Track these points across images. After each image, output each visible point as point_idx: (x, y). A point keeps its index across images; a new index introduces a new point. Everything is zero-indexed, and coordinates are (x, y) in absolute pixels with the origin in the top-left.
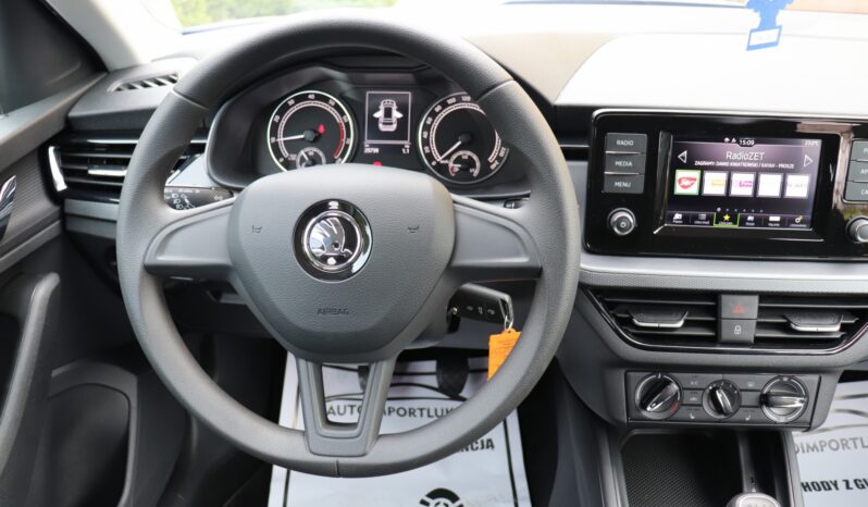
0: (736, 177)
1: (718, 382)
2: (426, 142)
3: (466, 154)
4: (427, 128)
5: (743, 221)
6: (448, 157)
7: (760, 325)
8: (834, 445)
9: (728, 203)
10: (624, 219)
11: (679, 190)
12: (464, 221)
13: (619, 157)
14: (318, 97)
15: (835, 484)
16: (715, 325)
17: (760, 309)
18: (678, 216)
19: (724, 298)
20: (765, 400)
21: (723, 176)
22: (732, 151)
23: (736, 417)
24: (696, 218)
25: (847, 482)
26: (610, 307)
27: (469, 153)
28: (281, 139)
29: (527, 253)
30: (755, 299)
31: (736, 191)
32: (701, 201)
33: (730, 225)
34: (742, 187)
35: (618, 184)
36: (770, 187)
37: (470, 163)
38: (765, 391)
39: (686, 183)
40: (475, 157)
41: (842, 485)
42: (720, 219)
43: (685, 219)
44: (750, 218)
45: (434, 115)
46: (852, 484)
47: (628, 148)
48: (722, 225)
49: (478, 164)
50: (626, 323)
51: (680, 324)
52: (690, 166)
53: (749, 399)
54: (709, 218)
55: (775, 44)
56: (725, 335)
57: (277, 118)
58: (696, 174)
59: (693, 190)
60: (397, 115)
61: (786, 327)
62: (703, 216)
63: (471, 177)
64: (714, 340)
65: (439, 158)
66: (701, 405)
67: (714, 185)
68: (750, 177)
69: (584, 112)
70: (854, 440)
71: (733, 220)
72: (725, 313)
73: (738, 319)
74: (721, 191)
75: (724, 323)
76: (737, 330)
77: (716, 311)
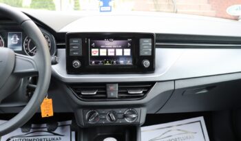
0: (109, 50)
2: (26, 47)
5: (113, 63)
7: (119, 93)
9: (107, 57)
10: (77, 63)
11: (93, 55)
12: (18, 61)
13: (74, 45)
16: (106, 93)
17: (119, 88)
18: (93, 62)
19: (107, 85)
20: (125, 116)
21: (105, 50)
22: (107, 43)
23: (117, 122)
24: (99, 62)
26: (75, 90)
29: (34, 67)
30: (117, 85)
31: (110, 54)
32: (100, 58)
33: (109, 64)
35: (74, 53)
36: (119, 53)
38: (125, 113)
39: (95, 52)
42: (106, 62)
43: (95, 63)
44: (115, 62)
45: (28, 39)
47: (76, 43)
48: (106, 64)
50: (79, 94)
51: (95, 93)
52: (95, 47)
53: (120, 116)
54: (103, 62)
56: (109, 96)
58: (97, 50)
59: (97, 54)
60: (18, 39)
62: (101, 62)
64: (106, 98)
66: (106, 119)
67: (103, 53)
68: (113, 50)
69: (63, 34)
71: (110, 62)
72: (108, 90)
73: (112, 91)
74: (105, 54)
75: (108, 93)
76: (112, 94)
77: (105, 89)
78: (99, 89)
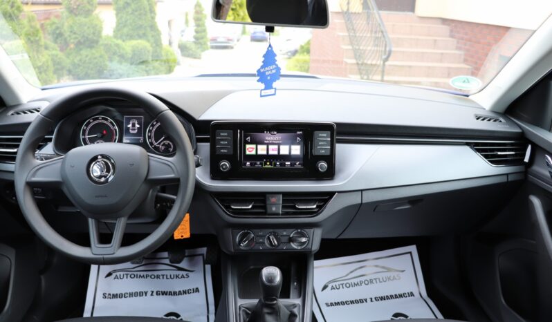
0: (270, 147)
1: (271, 233)
2: (150, 137)
3: (167, 142)
4: (150, 131)
5: (275, 165)
6: (159, 144)
7: (283, 207)
8: (366, 282)
9: (268, 157)
10: (226, 164)
11: (248, 153)
12: (152, 163)
13: (222, 140)
14: (103, 119)
15: (366, 300)
16: (265, 207)
17: (283, 200)
18: (248, 163)
19: (268, 195)
20: (291, 240)
21: (265, 147)
22: (268, 137)
23: (280, 247)
24: (256, 164)
25: (371, 299)
26: (222, 201)
27: (168, 142)
28: (87, 137)
29: (174, 173)
30: (281, 196)
31: (271, 152)
32: (257, 157)
33: (270, 166)
34: (273, 151)
35: (222, 151)
36: (284, 150)
37: (169, 146)
38: (291, 236)
39: (250, 149)
40: (171, 143)
41: (369, 300)
42: (265, 164)
43: (251, 164)
44: (278, 163)
45: (153, 126)
46: (374, 299)
47: (225, 136)
48: (266, 166)
49: (172, 146)
50: (228, 208)
51: (250, 207)
52: (251, 143)
53: (285, 239)
54: (261, 164)
55: (274, 94)
56: (269, 211)
57: (85, 128)
58: (254, 146)
59: (254, 153)
60: (137, 126)
61: (294, 207)
62: (258, 163)
63: (169, 152)
64: (265, 213)
65: (155, 144)
66: (264, 243)
67: (262, 150)
68: (276, 147)
69: (208, 122)
70: (376, 279)
71: (271, 164)
72: (268, 202)
73: (274, 204)
74: (265, 153)
75: (268, 206)
76: (274, 209)
77: (264, 201)
78: (255, 201)
